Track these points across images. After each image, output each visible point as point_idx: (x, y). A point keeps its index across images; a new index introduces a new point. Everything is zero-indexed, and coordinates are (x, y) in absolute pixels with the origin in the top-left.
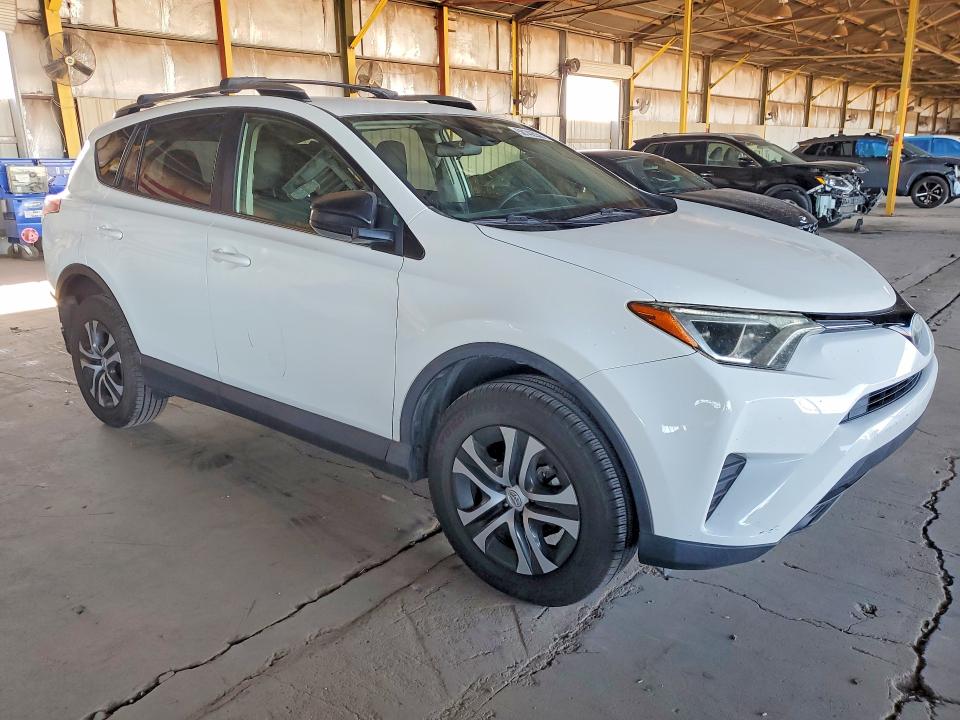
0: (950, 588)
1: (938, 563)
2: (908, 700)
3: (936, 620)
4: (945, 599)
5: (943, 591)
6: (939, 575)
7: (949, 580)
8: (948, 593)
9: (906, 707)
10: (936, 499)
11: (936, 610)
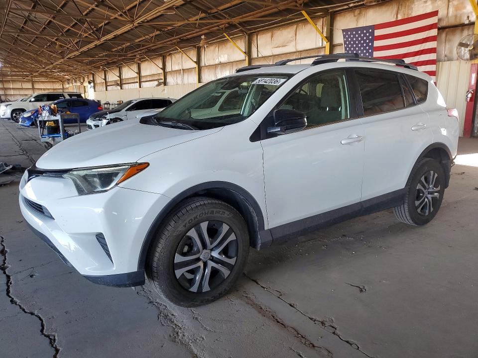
0: (10, 299)
1: (22, 306)
2: (2, 265)
3: (8, 287)
4: (10, 294)
5: (13, 297)
6: (18, 301)
7: (12, 301)
8: (10, 297)
9: (2, 263)
10: (52, 346)
11: (11, 289)
